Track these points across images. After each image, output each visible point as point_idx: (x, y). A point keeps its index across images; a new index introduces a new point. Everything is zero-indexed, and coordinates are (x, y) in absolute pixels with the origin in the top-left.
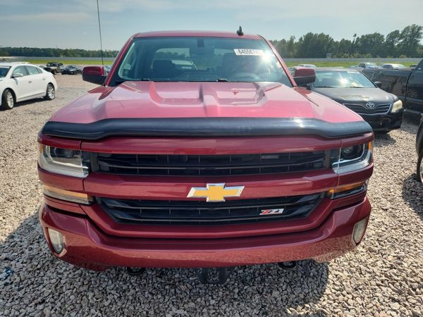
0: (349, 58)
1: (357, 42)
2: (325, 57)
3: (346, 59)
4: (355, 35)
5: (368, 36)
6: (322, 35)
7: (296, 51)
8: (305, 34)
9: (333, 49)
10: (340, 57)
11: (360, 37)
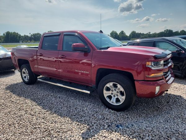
0: (30, 43)
1: (31, 36)
2: (19, 42)
3: (29, 43)
4: (30, 34)
5: (35, 34)
6: (14, 33)
7: (3, 40)
8: (6, 32)
9: (22, 39)
10: (26, 42)
11: (32, 34)
